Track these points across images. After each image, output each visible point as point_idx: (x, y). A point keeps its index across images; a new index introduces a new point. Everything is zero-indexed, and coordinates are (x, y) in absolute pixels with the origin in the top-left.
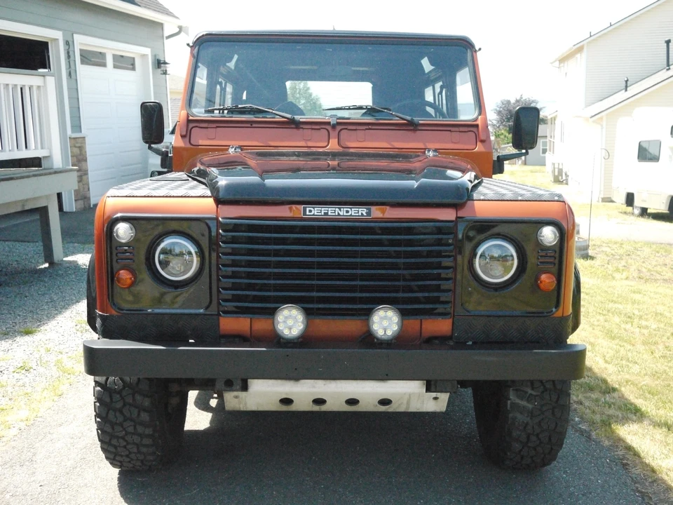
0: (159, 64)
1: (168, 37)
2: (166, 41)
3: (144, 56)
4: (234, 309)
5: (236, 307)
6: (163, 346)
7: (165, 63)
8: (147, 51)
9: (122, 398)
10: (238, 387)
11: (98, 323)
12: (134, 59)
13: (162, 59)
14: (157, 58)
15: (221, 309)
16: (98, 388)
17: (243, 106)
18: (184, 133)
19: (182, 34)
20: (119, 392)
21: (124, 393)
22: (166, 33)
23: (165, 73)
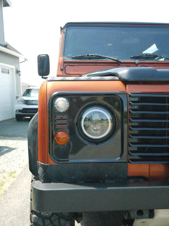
0: (18, 72)
1: (21, 63)
2: (20, 64)
3: (12, 69)
4: (139, 158)
5: (139, 156)
6: (94, 187)
7: (20, 71)
8: (14, 67)
9: (52, 222)
10: (147, 215)
11: (40, 171)
12: (9, 70)
13: (19, 71)
14: (17, 70)
15: (130, 158)
16: (34, 216)
17: (92, 55)
18: (62, 68)
19: (26, 61)
20: (49, 218)
21: (52, 219)
22: (20, 61)
23: (20, 75)
